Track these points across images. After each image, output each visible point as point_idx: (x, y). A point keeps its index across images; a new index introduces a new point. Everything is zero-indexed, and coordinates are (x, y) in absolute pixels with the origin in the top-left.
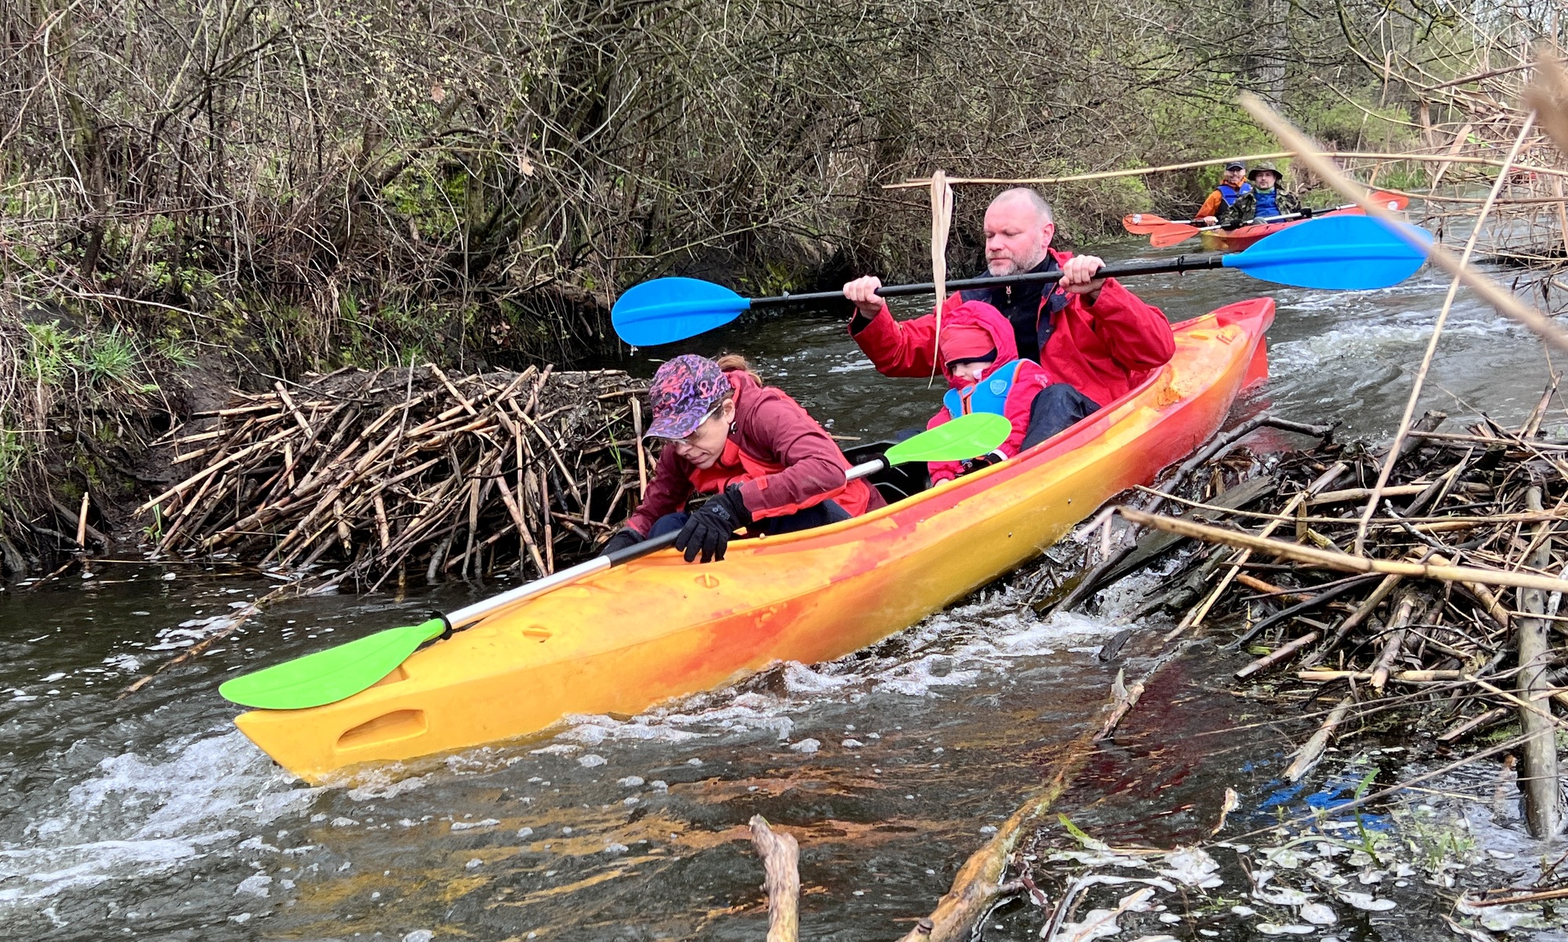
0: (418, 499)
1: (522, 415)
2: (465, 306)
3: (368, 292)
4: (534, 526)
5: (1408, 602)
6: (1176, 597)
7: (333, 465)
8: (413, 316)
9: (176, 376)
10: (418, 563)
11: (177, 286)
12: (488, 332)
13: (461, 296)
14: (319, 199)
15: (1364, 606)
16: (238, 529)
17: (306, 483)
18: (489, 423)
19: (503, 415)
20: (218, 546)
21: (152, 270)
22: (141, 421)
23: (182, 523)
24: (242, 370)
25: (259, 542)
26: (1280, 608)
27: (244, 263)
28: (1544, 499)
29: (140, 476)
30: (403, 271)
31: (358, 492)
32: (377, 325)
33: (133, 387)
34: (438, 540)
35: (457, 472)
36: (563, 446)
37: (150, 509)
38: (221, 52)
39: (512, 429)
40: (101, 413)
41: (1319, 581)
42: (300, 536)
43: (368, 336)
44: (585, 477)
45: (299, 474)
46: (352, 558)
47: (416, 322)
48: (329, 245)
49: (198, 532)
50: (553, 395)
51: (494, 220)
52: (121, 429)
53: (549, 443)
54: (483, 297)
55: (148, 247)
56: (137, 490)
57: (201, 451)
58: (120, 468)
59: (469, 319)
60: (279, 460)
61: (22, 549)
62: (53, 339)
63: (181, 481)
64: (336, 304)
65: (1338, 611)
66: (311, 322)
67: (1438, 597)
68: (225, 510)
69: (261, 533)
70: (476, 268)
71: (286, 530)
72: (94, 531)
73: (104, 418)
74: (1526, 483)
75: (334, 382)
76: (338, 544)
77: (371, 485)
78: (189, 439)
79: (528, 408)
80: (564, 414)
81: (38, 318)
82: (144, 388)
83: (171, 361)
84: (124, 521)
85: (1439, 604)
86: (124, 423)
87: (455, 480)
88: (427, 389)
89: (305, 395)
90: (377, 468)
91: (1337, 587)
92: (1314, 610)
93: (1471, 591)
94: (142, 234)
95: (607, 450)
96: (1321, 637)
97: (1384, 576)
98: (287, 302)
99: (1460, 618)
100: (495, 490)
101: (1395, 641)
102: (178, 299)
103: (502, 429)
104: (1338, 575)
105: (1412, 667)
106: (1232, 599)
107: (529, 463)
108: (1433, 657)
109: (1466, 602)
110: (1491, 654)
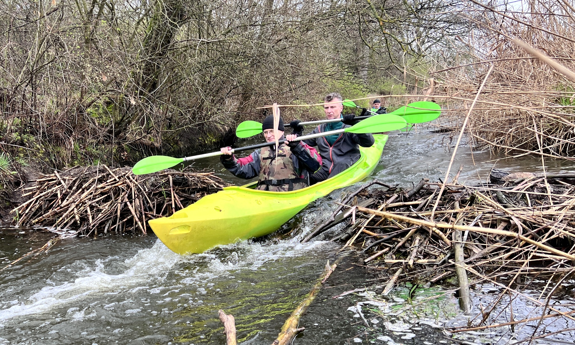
0: (101, 207)
1: (134, 180)
2: (113, 146)
3: (83, 142)
4: (138, 216)
5: (418, 238)
6: (343, 237)
7: (73, 197)
8: (97, 150)
9: (22, 169)
10: (101, 228)
11: (22, 140)
12: (120, 155)
13: (112, 144)
14: (67, 112)
15: (404, 239)
16: (43, 217)
17: (65, 203)
18: (123, 183)
19: (128, 181)
20: (37, 223)
21: (14, 135)
22: (11, 183)
23: (25, 215)
24: (43, 167)
25: (50, 221)
26: (377, 240)
27: (44, 133)
28: (460, 205)
29: (11, 201)
30: (94, 135)
31: (82, 205)
32: (86, 153)
33: (9, 172)
34: (107, 220)
35: (113, 199)
37: (15, 211)
38: (35, 65)
39: (131, 185)
41: (389, 232)
42: (63, 220)
43: (83, 156)
44: (154, 200)
45: (63, 200)
46: (80, 226)
47: (98, 152)
48: (70, 127)
49: (31, 218)
51: (122, 119)
52: (5, 186)
53: (142, 190)
54: (119, 144)
55: (13, 128)
56: (11, 205)
57: (31, 193)
58: (5, 198)
59: (114, 151)
60: (56, 195)
63: (24, 202)
64: (73, 146)
65: (395, 241)
66: (65, 151)
67: (427, 236)
68: (39, 211)
69: (51, 218)
70: (117, 135)
71: (59, 218)
74: (454, 200)
75: (73, 170)
76: (75, 222)
77: (86, 203)
78: (27, 189)
79: (135, 178)
80: (147, 180)
82: (12, 173)
83: (20, 164)
84: (6, 215)
85: (427, 240)
86: (6, 184)
87: (113, 202)
88: (103, 172)
89: (64, 175)
90: (88, 198)
91: (394, 233)
92: (388, 241)
93: (438, 234)
94: (11, 123)
95: (161, 192)
96: (390, 249)
97: (410, 230)
98: (57, 145)
99: (435, 243)
100: (126, 204)
101: (415, 250)
102: (22, 144)
103: (127, 185)
104: (395, 230)
105: (420, 258)
106: (361, 238)
107: (136, 196)
108: (426, 255)
109: (436, 238)
110: (445, 254)
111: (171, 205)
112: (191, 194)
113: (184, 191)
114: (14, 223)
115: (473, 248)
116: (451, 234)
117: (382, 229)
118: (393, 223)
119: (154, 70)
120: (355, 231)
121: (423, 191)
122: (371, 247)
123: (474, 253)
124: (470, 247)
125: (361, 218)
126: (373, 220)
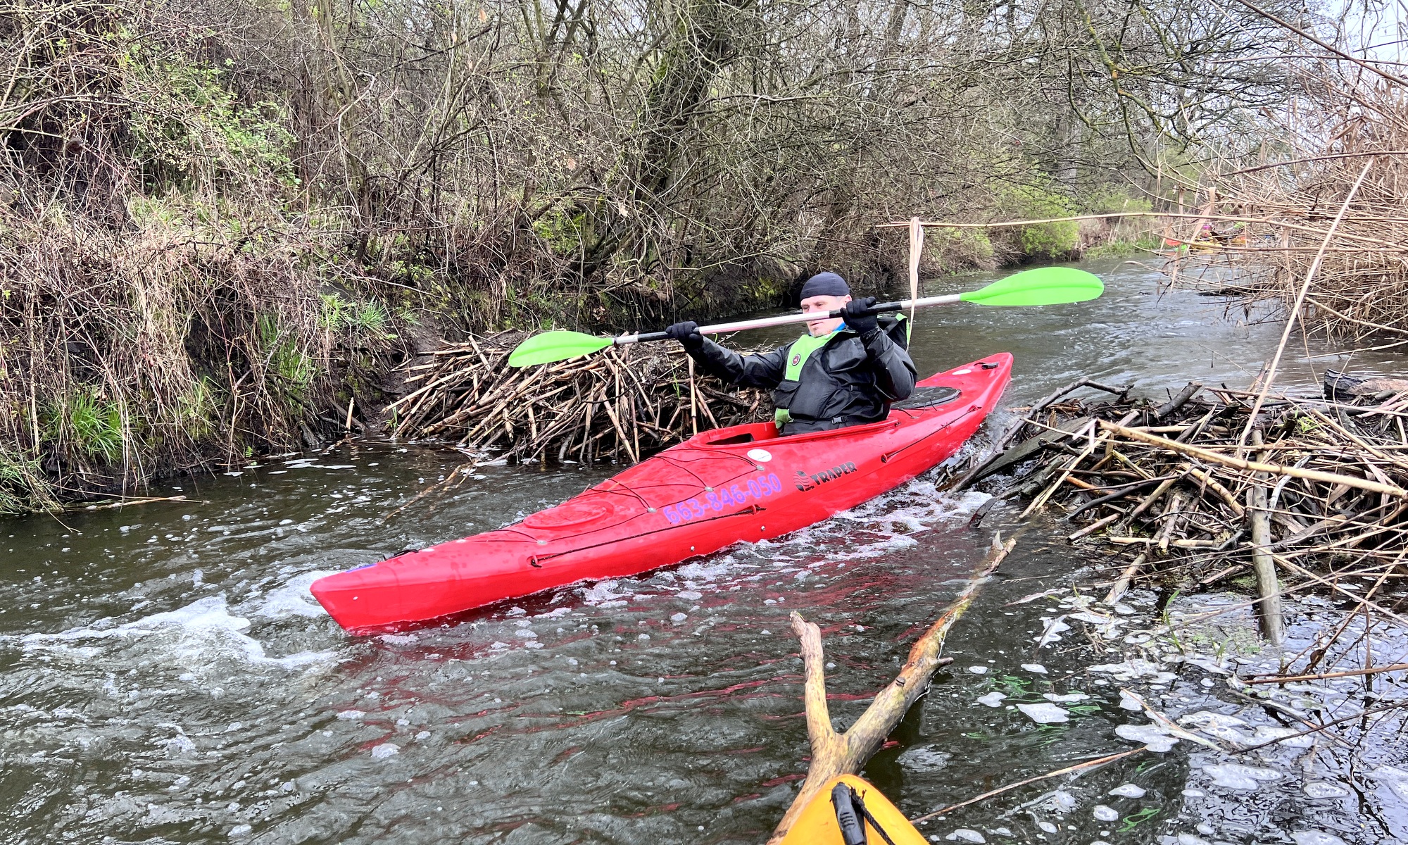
0: (554, 409)
1: (619, 361)
2: (580, 295)
4: (626, 429)
5: (1177, 498)
6: (1027, 488)
7: (503, 387)
8: (548, 300)
9: (408, 330)
10: (553, 449)
11: (409, 276)
12: (592, 312)
14: (496, 226)
15: (1149, 499)
16: (444, 423)
17: (486, 398)
18: (599, 366)
19: (608, 361)
20: (432, 433)
21: (395, 266)
22: (386, 356)
23: (410, 419)
24: (446, 328)
25: (457, 432)
26: (1094, 498)
27: (451, 264)
28: (1263, 438)
29: (384, 389)
30: (543, 273)
31: (518, 404)
33: (382, 336)
34: (566, 435)
35: (578, 394)
36: (644, 381)
37: (390, 409)
38: (442, 135)
39: (613, 369)
40: (363, 350)
41: (1119, 483)
42: (482, 429)
43: (521, 311)
44: (657, 401)
45: (482, 392)
46: (514, 443)
47: (549, 304)
48: (501, 254)
49: (420, 424)
50: (637, 349)
51: (600, 243)
52: (374, 360)
53: (636, 379)
54: (591, 290)
55: (393, 251)
56: (383, 398)
57: (422, 376)
58: (373, 384)
59: (580, 304)
60: (470, 383)
61: (313, 430)
62: (336, 304)
63: (409, 393)
64: (504, 290)
65: (1131, 501)
66: (488, 301)
67: (1195, 496)
68: (436, 412)
69: (458, 427)
70: (588, 273)
71: (473, 426)
72: (356, 421)
73: (364, 354)
74: (1253, 426)
75: (504, 337)
76: (504, 436)
77: (526, 400)
78: (414, 368)
79: (622, 358)
80: (645, 361)
81: (328, 291)
82: (389, 337)
83: (404, 321)
84: (375, 415)
85: (1195, 502)
86: (376, 356)
87: (577, 399)
89: (487, 344)
90: (530, 390)
91: (1130, 486)
92: (1117, 500)
93: (1218, 492)
94: (390, 243)
95: (671, 384)
96: (1121, 517)
97: (1162, 481)
98: (475, 288)
99: (1210, 509)
100: (602, 407)
101: (1172, 521)
102: (411, 283)
103: (607, 369)
104: (1131, 479)
105: (1181, 537)
106: (1063, 493)
107: (623, 390)
108: (1193, 532)
109: (1214, 499)
110: (1233, 532)
111: (690, 411)
112: (729, 391)
113: (715, 386)
114: (388, 432)
115: (1287, 523)
116: (1244, 493)
117: (1104, 477)
118: (1127, 466)
119: (665, 152)
120: (1051, 480)
121: (1190, 406)
122: (1083, 511)
123: (1290, 532)
124: (1282, 521)
125: (1065, 453)
126: (1087, 458)
